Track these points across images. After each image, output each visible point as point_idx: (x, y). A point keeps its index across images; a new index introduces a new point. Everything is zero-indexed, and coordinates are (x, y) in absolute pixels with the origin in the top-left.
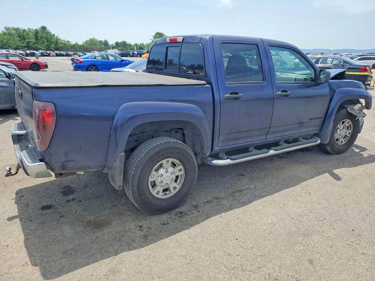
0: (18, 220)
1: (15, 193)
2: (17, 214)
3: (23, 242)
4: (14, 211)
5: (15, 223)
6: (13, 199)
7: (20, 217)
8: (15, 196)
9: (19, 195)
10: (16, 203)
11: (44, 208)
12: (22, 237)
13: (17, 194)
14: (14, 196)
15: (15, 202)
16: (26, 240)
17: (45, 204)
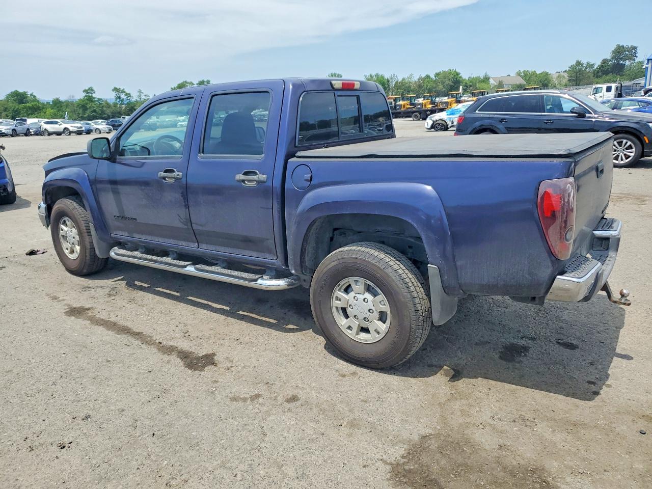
0: (618, 350)
1: (599, 397)
2: (615, 358)
3: (624, 327)
4: (616, 367)
5: (624, 349)
6: (609, 386)
7: (611, 353)
8: (601, 392)
9: (593, 388)
10: (607, 376)
11: (572, 347)
12: (622, 332)
13: (596, 393)
14: (604, 391)
15: (608, 378)
16: (619, 328)
17: (567, 352)
